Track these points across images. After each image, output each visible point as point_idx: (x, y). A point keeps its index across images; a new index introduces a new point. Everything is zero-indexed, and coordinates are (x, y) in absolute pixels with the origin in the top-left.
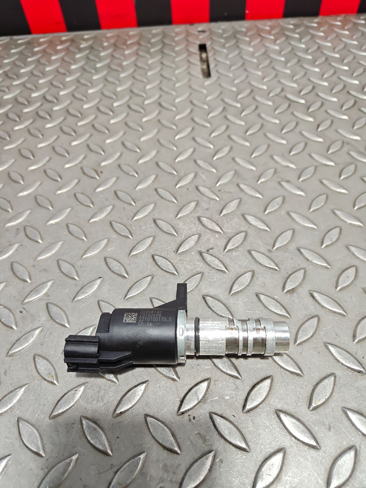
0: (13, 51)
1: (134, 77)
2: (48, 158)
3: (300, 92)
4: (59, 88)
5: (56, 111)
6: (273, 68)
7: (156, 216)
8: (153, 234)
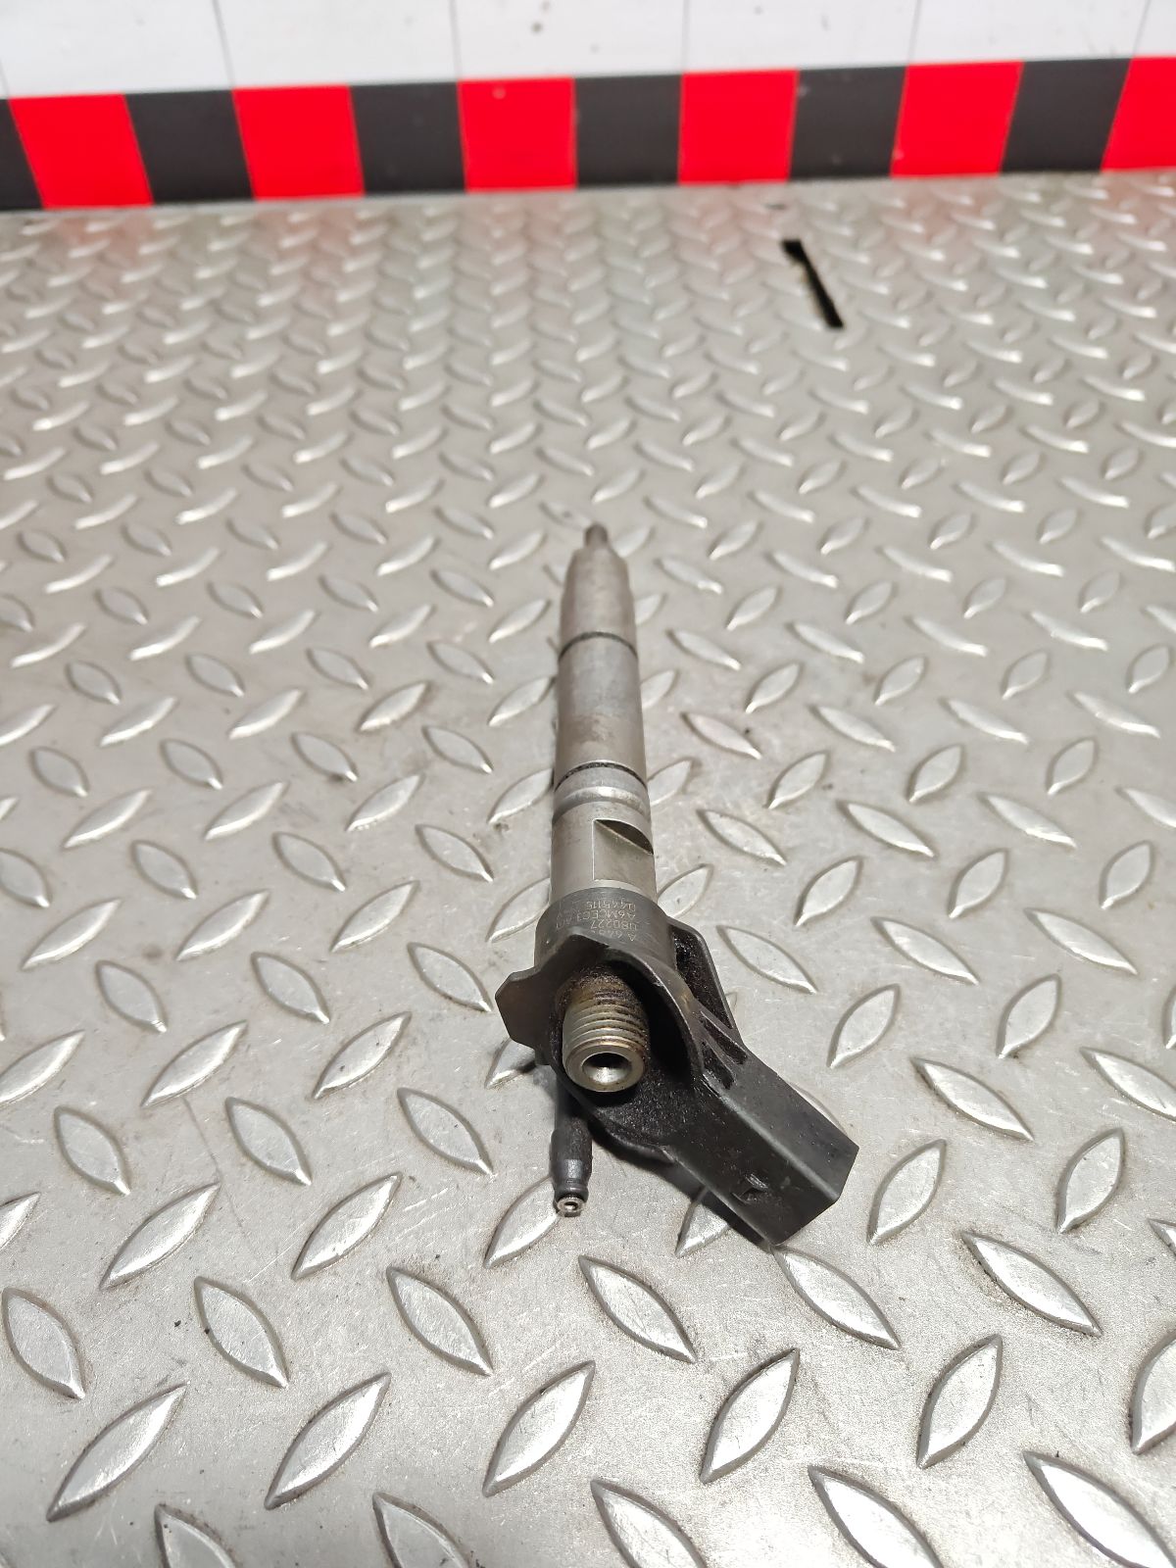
0: (216, 246)
1: (615, 324)
2: (427, 543)
3: (1121, 370)
4: (396, 349)
5: (409, 411)
6: (1021, 306)
7: (815, 697)
8: (822, 747)
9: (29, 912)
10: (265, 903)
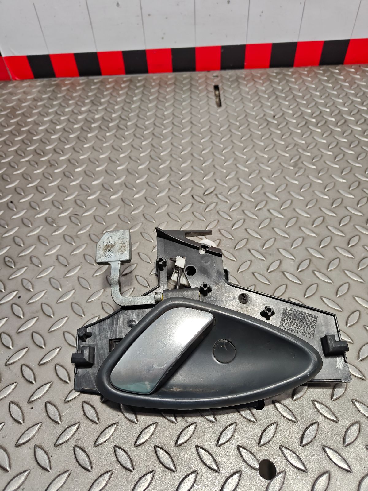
0: (93, 87)
2: (129, 151)
3: (275, 116)
5: (129, 125)
7: (193, 179)
8: (192, 186)
9: (59, 209)
10: (96, 208)
